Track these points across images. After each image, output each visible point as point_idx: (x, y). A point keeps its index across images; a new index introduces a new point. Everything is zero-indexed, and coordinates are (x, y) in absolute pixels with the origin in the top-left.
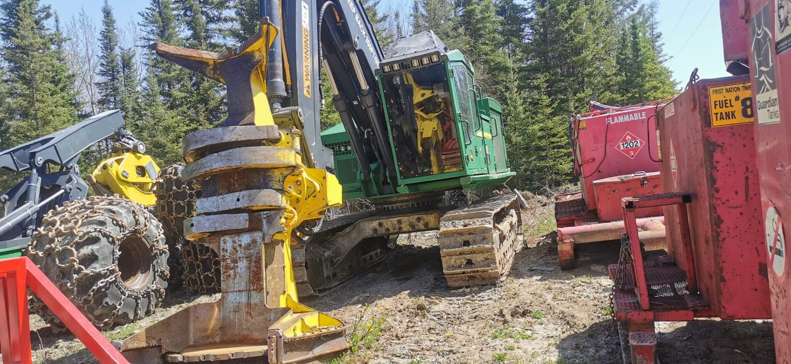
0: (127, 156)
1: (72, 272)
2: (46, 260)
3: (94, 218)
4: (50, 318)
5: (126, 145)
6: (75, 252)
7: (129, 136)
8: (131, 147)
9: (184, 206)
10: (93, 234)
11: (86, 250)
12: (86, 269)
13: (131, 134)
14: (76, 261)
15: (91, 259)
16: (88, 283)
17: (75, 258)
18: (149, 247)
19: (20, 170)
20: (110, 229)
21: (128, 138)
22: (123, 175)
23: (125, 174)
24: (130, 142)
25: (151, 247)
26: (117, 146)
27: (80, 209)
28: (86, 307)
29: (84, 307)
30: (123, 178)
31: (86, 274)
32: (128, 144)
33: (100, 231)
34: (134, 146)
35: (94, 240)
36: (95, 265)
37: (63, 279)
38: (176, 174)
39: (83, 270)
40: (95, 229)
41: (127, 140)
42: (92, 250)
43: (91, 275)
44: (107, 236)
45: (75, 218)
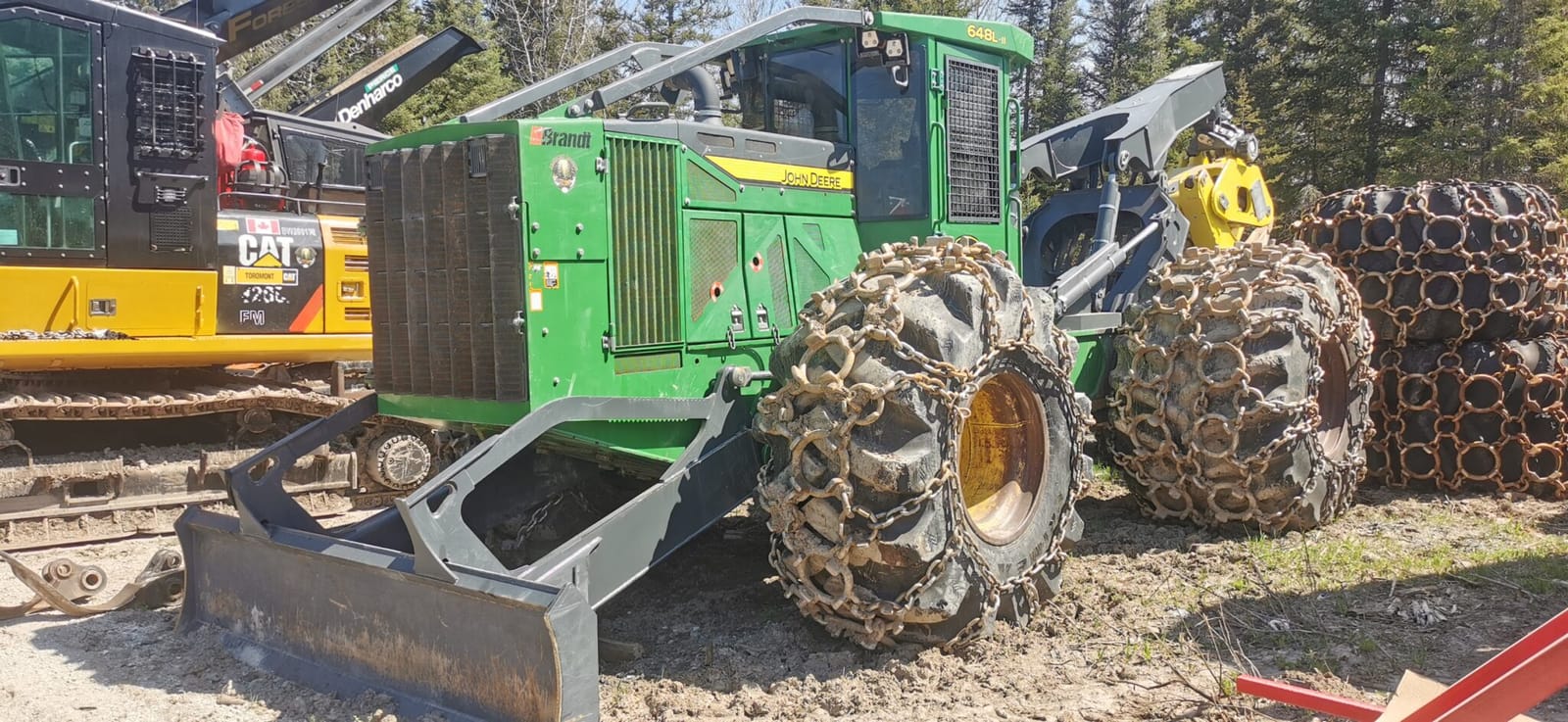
0: (1227, 164)
1: (1235, 400)
2: (1174, 368)
3: (1278, 289)
4: (1158, 485)
5: (1223, 139)
6: (1244, 360)
7: (1225, 122)
8: (1232, 143)
9: (1386, 285)
10: (1282, 325)
11: (1269, 357)
12: (1265, 396)
13: (1230, 117)
14: (1244, 377)
15: (1275, 377)
16: (1260, 427)
17: (1242, 370)
18: (1348, 368)
19: (1058, 176)
20: (1307, 316)
21: (1224, 126)
22: (1220, 205)
23: (1223, 202)
24: (1231, 134)
25: (1354, 369)
26: (1204, 142)
27: (1239, 267)
28: (1250, 478)
29: (1246, 479)
30: (1219, 211)
31: (1266, 409)
32: (1228, 139)
33: (1292, 320)
34: (1239, 143)
35: (1280, 339)
36: (1278, 392)
37: (1209, 411)
38: (1370, 207)
39: (1258, 398)
40: (1285, 314)
41: (1224, 131)
42: (1280, 360)
43: (1275, 413)
44: (1304, 332)
45: (1238, 285)
